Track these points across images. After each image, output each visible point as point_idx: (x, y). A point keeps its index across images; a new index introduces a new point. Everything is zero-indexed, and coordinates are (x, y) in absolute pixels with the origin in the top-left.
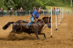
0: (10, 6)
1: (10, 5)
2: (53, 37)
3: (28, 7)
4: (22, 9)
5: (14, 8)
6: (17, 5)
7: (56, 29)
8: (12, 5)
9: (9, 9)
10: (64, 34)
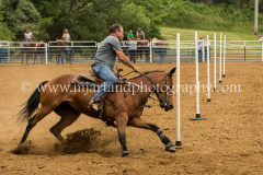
0: (23, 27)
1: (23, 20)
2: (184, 145)
3: (92, 30)
4: (68, 36)
5: (37, 32)
6: (49, 21)
7: (198, 116)
8: (31, 20)
9: (20, 36)
10: (225, 134)
